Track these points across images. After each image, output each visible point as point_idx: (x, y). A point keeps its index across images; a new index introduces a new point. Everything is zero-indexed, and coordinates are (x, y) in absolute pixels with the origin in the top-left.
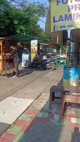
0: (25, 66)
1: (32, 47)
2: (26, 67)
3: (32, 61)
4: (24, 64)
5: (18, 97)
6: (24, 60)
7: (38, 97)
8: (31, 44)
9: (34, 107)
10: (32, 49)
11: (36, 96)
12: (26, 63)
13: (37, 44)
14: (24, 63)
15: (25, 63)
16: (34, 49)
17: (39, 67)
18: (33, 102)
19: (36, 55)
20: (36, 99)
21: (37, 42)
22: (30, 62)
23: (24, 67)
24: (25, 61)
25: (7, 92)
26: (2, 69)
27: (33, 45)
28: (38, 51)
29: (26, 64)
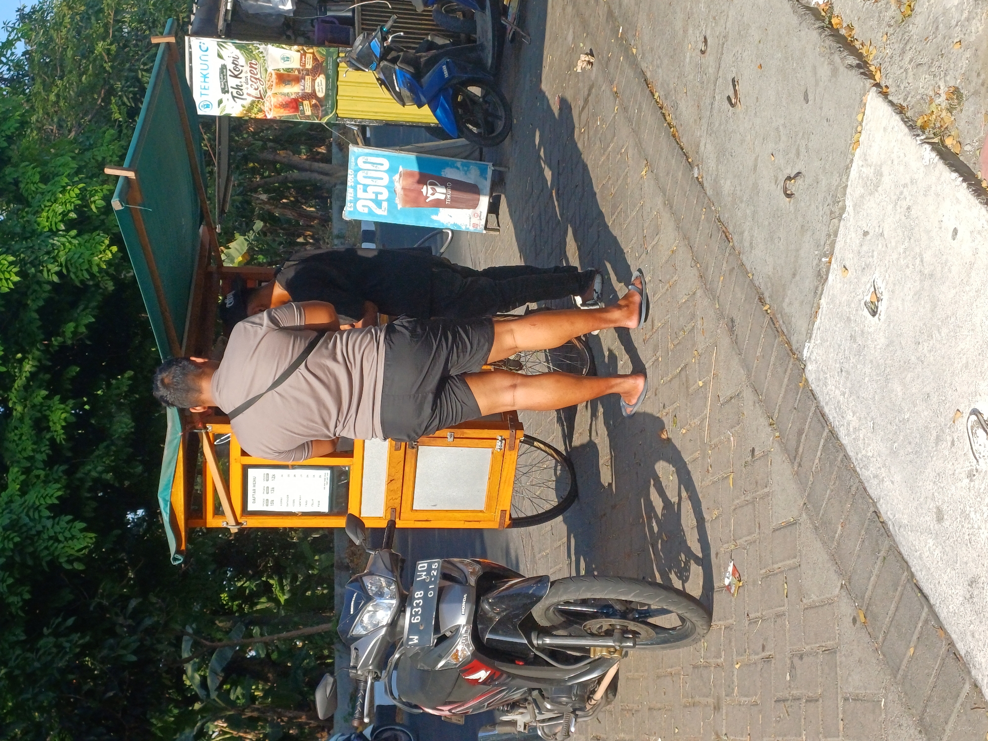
0: (474, 190)
1: (271, 111)
2: (487, 184)
3: (425, 115)
4: (454, 204)
5: (822, 277)
6: (414, 199)
7: (846, 44)
8: (235, 109)
9: (956, 93)
10: (295, 104)
11: (824, 71)
12: (444, 182)
13: (230, 50)
14: (438, 204)
15: (441, 193)
16: (284, 78)
17: (499, 31)
18: (900, 110)
19: (362, 62)
20: (863, 67)
21: (211, 43)
22: (434, 132)
23: (493, 208)
24: (426, 190)
25: (748, 394)
26: (506, 433)
27: (250, 92)
28: (308, 41)
29: (456, 186)
